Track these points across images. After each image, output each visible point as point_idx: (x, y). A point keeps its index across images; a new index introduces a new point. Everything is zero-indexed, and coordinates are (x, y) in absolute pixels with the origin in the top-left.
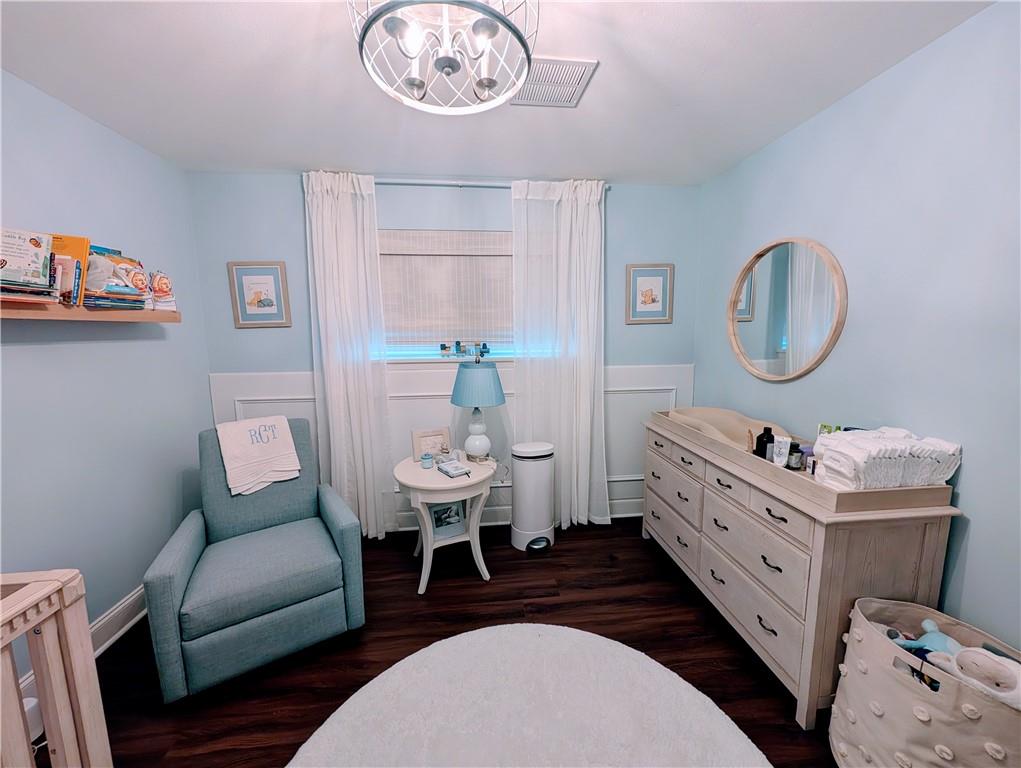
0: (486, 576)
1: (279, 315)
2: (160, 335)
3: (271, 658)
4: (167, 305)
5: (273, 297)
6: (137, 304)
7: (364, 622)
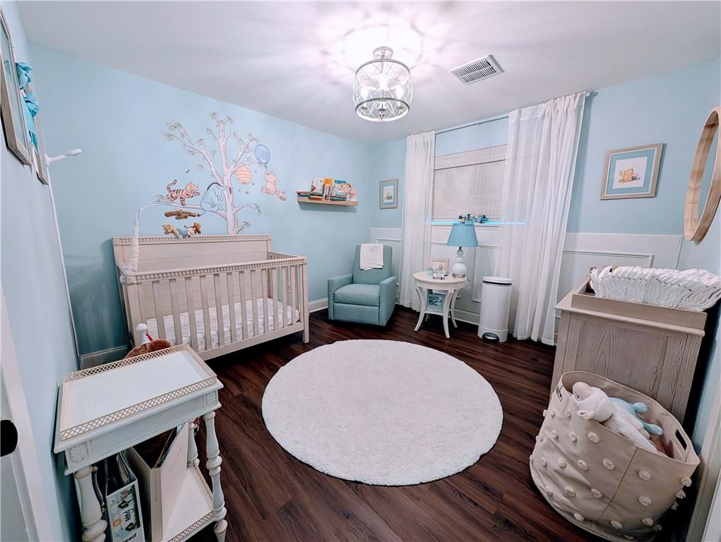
0: (448, 336)
1: (393, 203)
2: (354, 211)
3: (353, 320)
4: (354, 200)
5: (392, 195)
6: (344, 199)
7: (385, 325)
